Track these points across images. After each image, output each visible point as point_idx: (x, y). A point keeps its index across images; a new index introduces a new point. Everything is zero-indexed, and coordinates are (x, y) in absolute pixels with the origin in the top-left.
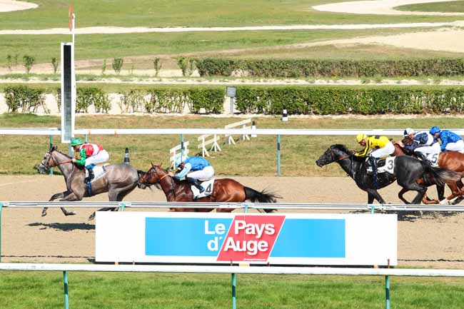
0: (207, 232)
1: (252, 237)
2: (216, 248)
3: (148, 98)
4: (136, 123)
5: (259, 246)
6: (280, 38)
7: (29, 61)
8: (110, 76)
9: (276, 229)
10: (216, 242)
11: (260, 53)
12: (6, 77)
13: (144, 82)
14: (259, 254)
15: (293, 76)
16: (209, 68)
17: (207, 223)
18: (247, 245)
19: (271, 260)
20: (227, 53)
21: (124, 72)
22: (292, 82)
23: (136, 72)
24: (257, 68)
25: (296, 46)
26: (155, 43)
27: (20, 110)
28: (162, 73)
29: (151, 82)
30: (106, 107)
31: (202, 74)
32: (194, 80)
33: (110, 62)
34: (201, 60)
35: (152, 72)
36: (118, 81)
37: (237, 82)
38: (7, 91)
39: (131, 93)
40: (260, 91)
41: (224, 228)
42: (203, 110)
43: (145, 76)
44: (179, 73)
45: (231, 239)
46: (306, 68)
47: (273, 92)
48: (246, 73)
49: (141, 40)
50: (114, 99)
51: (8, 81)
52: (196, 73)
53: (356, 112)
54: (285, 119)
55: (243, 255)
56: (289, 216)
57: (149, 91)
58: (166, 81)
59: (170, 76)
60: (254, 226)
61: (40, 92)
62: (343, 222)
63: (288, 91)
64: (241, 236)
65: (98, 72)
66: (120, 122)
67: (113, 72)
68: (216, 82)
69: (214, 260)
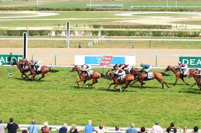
0: (97, 59)
1: (106, 60)
2: (99, 63)
3: (83, 32)
4: (81, 37)
5: (108, 62)
6: (109, 21)
7: (59, 25)
8: (75, 28)
9: (111, 59)
10: (99, 61)
11: (106, 23)
12: (54, 28)
13: (82, 29)
14: (108, 64)
15: (112, 28)
16: (95, 27)
17: (97, 58)
18: (105, 62)
19: (110, 65)
20: (98, 24)
21: (78, 27)
22: (112, 30)
23: (80, 27)
24: (105, 27)
25: (112, 22)
26: (84, 21)
27: (57, 35)
28: (86, 27)
29: (83, 29)
30: (75, 34)
31: (94, 28)
32: (92, 29)
33: (75, 25)
34: (94, 25)
35: (84, 27)
36: (77, 29)
37: (101, 29)
38: (55, 31)
39: (80, 32)
40: (106, 31)
41: (101, 59)
42: (94, 35)
43: (82, 28)
44: (89, 27)
45: (102, 61)
46: (114, 27)
47: (109, 31)
48: (103, 28)
49: (81, 21)
50: (77, 33)
51: (55, 29)
52: (92, 27)
53: (125, 35)
54: (111, 37)
55: (104, 64)
56: (114, 56)
57: (83, 31)
58: (86, 29)
59: (87, 28)
60: (107, 58)
61: (62, 31)
62: (124, 58)
63: (112, 31)
64: (104, 60)
65: (73, 27)
66: (78, 37)
67: (76, 27)
68: (97, 29)
69: (99, 65)
